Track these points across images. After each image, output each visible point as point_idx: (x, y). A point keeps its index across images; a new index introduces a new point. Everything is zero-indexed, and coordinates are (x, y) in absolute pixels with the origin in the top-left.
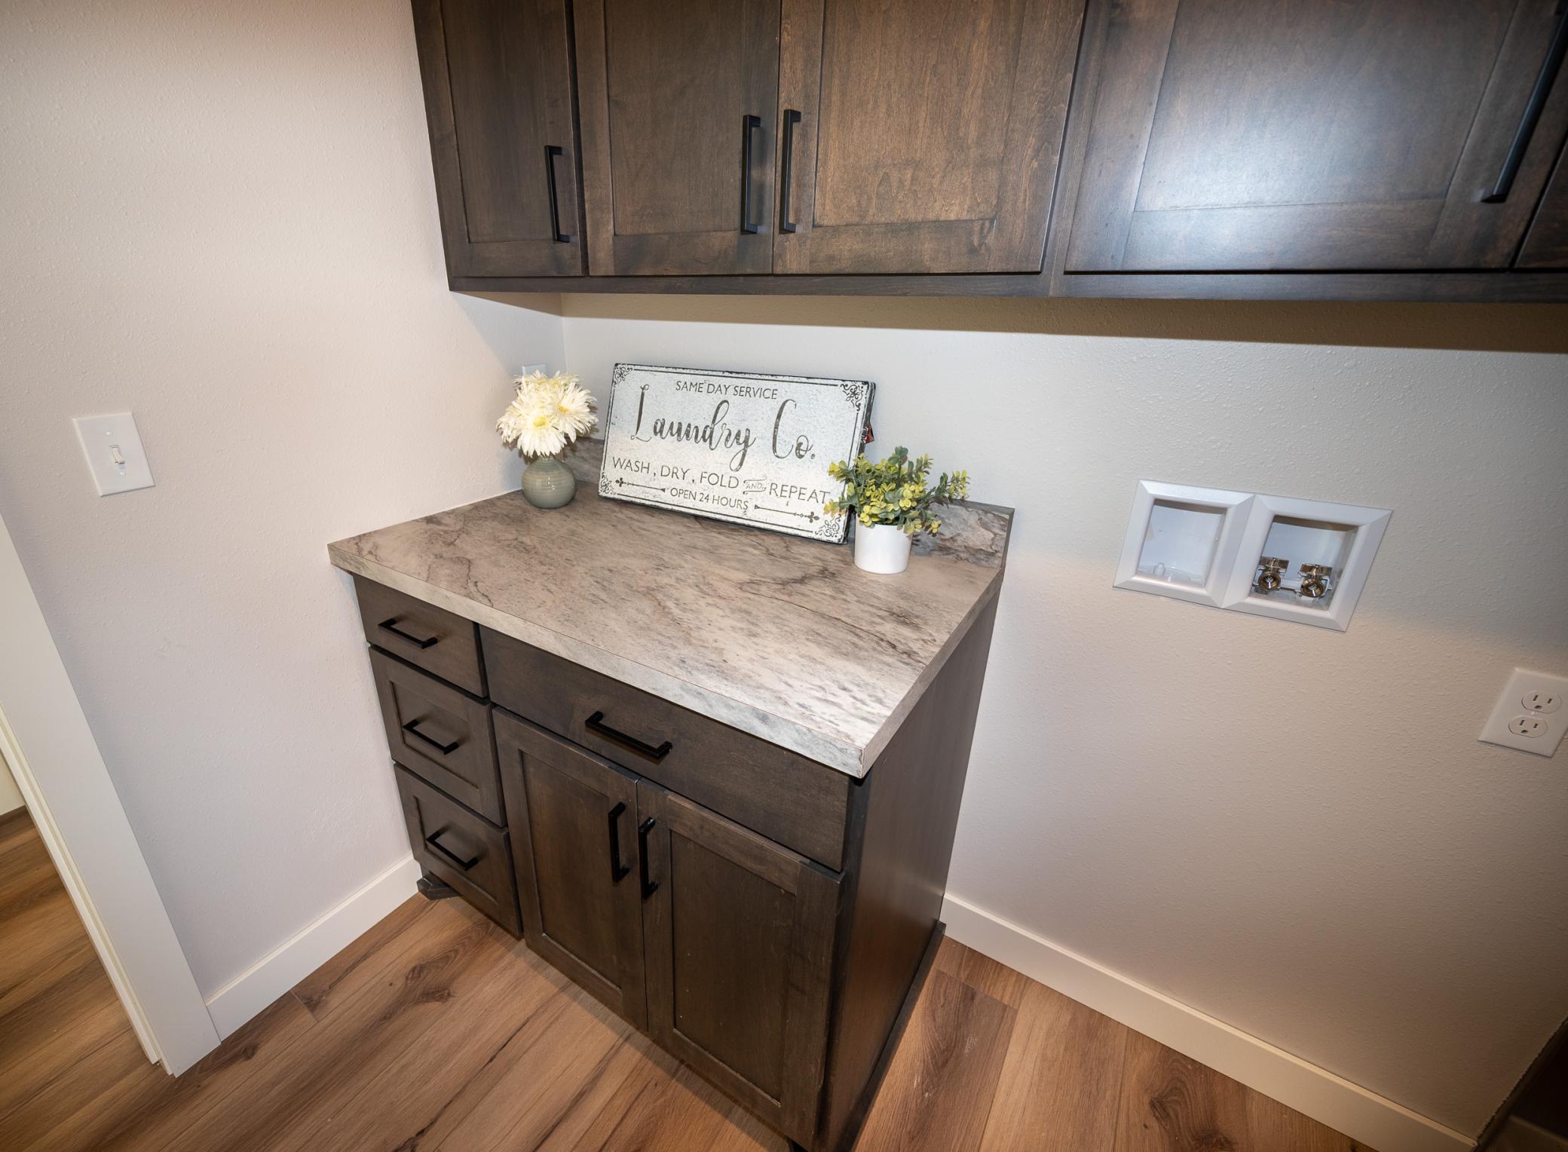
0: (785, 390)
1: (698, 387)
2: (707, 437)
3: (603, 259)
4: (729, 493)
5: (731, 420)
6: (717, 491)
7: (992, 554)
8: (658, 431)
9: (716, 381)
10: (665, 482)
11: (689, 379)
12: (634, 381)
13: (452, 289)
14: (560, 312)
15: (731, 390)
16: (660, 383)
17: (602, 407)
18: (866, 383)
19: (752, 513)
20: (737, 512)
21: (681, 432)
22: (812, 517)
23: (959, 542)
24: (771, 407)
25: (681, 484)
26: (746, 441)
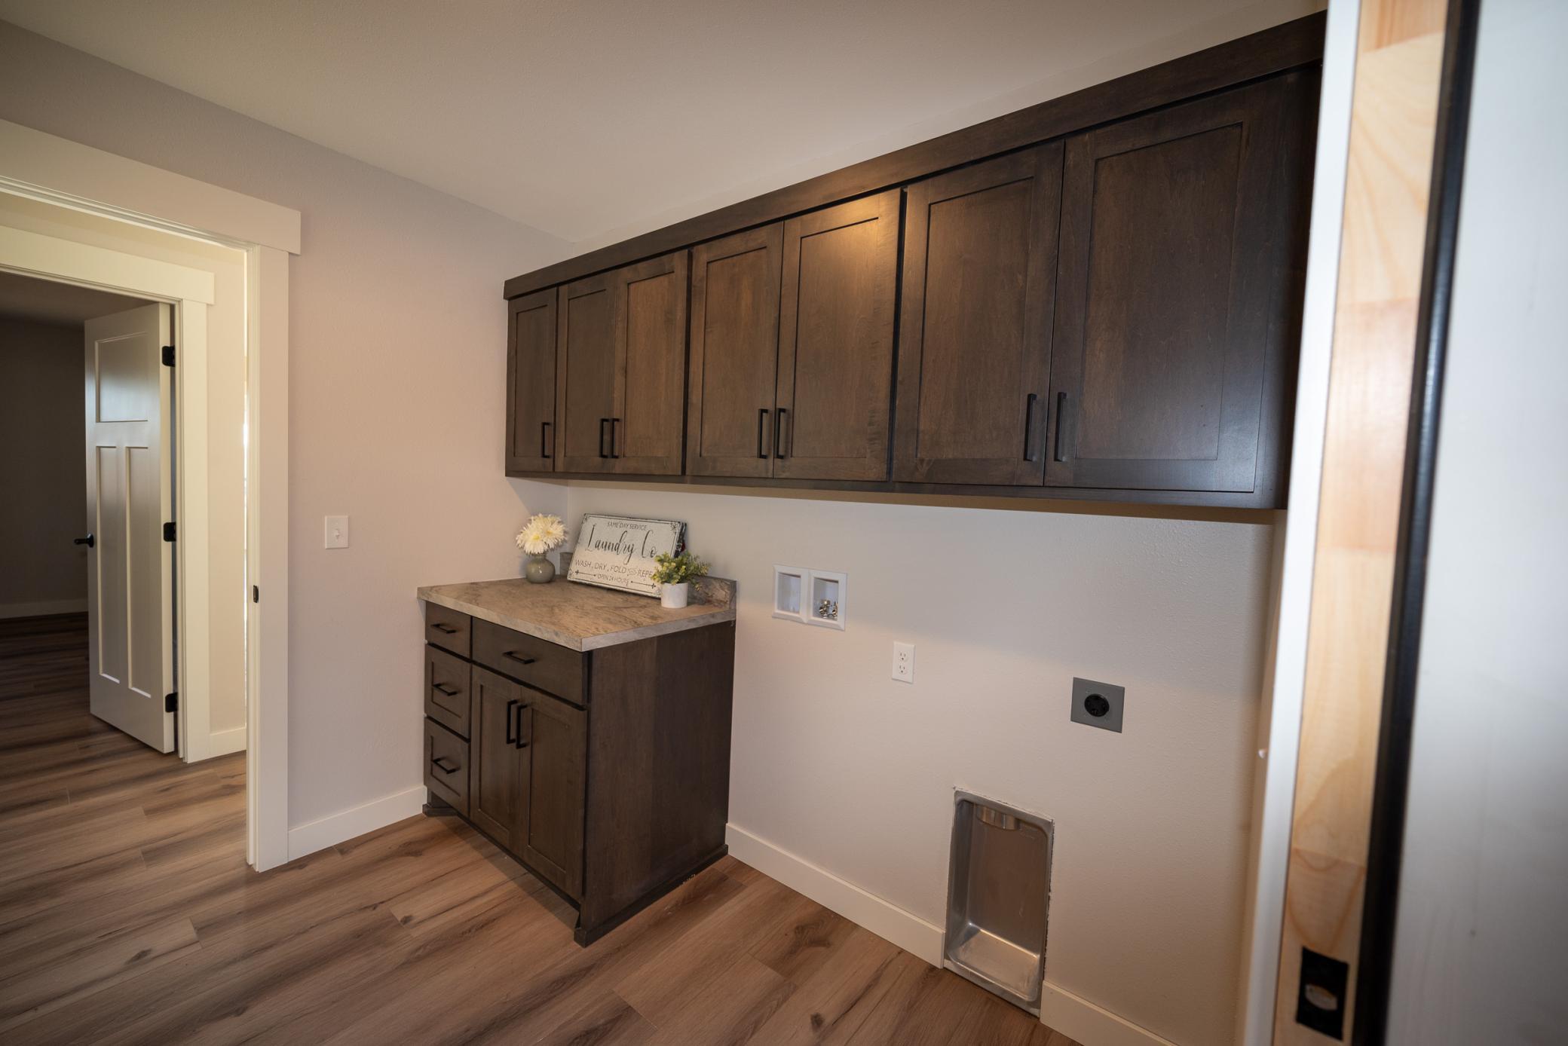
0: (650, 526)
1: (616, 524)
2: (616, 549)
3: (560, 466)
4: (621, 575)
5: (627, 540)
6: (617, 575)
7: (726, 603)
8: (597, 546)
9: (624, 522)
10: (596, 572)
11: (613, 521)
12: (592, 521)
13: (506, 475)
14: (567, 485)
15: (629, 526)
16: (600, 523)
17: (576, 536)
18: (679, 522)
19: (630, 586)
20: (624, 585)
21: (607, 546)
22: (653, 586)
23: (714, 598)
24: (642, 534)
25: (602, 572)
26: (632, 550)
